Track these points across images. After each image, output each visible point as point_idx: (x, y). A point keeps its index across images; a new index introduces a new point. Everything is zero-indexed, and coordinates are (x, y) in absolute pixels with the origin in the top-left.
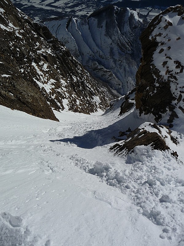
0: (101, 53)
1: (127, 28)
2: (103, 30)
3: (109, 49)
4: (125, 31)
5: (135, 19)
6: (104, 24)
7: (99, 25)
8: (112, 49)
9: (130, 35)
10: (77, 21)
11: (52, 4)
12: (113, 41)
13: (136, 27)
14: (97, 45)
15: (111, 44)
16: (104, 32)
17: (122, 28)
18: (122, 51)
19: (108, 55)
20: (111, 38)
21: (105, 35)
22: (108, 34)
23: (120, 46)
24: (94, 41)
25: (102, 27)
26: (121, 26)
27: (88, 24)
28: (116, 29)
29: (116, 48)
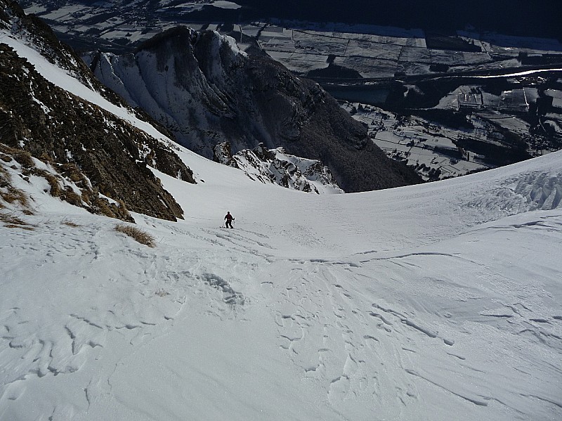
0: (171, 120)
1: (218, 69)
2: (170, 75)
3: (187, 110)
4: (215, 73)
5: (231, 52)
6: (170, 63)
7: (161, 66)
8: (192, 112)
9: (226, 81)
10: (111, 58)
11: (41, 16)
12: (193, 95)
13: (235, 67)
14: (161, 106)
15: (190, 101)
16: (172, 79)
17: (208, 69)
18: (214, 114)
19: (186, 124)
20: (188, 90)
21: (176, 84)
22: (181, 82)
23: (207, 105)
24: (153, 97)
25: (167, 69)
26: (205, 65)
27: (137, 64)
28: (196, 71)
29: (200, 109)
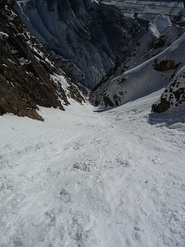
0: (57, 41)
2: (55, 14)
3: (65, 35)
4: (81, 13)
6: (55, 7)
7: (50, 9)
8: (68, 36)
9: (87, 18)
10: (22, 4)
12: (68, 26)
13: (92, 9)
14: (51, 32)
15: (67, 30)
16: (56, 17)
17: (77, 10)
18: (81, 37)
19: (65, 43)
20: (66, 23)
21: (59, 20)
22: (62, 18)
23: (77, 32)
24: (46, 27)
25: (53, 10)
26: (75, 8)
27: (37, 7)
28: (70, 11)
29: (73, 34)
